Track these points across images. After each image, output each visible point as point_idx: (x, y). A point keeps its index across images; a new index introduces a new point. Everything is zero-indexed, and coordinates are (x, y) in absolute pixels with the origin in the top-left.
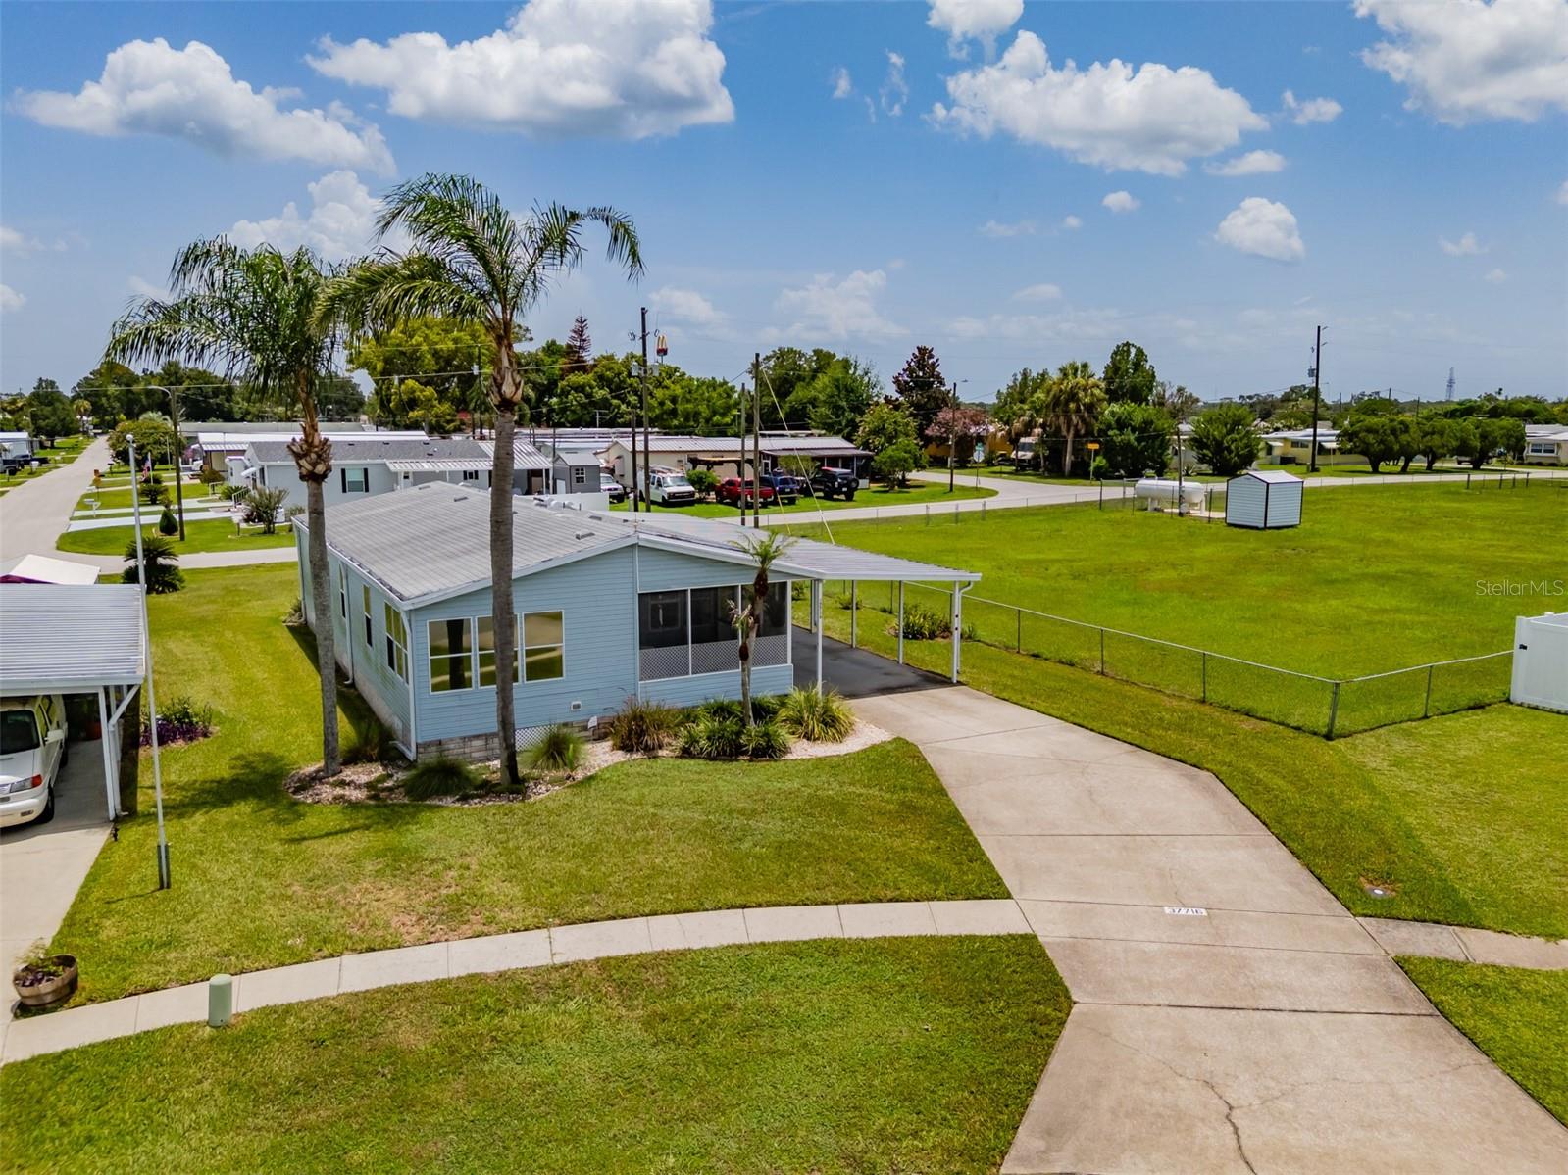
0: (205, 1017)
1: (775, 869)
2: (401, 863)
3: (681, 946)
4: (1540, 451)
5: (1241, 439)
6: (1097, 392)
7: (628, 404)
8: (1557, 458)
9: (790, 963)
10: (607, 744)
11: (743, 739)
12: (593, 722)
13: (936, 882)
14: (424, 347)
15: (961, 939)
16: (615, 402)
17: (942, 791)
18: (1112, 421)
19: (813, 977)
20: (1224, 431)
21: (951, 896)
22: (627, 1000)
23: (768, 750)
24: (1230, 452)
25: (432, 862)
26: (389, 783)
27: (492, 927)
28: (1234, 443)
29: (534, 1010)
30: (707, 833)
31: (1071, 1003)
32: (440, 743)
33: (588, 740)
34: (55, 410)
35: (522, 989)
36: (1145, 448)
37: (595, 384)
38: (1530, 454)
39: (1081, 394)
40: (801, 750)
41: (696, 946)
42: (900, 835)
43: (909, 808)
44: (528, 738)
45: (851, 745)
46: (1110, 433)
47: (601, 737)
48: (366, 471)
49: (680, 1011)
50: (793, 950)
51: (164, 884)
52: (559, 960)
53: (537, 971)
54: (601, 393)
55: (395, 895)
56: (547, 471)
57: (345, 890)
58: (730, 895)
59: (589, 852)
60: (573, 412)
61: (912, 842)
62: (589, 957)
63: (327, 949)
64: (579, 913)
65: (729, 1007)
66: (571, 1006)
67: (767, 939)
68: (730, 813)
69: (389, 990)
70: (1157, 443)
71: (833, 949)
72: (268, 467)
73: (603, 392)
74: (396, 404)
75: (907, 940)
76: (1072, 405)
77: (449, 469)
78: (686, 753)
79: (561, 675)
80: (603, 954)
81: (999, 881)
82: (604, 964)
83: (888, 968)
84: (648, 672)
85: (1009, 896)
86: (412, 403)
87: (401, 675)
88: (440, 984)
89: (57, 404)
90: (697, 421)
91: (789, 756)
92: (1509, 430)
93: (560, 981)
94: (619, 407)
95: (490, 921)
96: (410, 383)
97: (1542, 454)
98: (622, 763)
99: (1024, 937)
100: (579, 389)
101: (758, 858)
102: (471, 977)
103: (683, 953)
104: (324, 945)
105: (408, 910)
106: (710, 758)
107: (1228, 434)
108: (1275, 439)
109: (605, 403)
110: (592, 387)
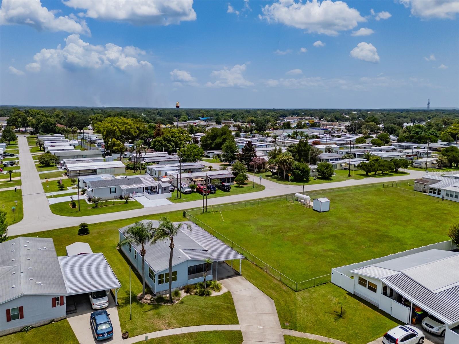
0: (145, 340)
1: (209, 319)
2: (160, 316)
3: (197, 331)
4: (417, 164)
5: (329, 171)
6: (291, 160)
7: (172, 145)
8: (422, 166)
9: (211, 334)
10: (183, 291)
11: (204, 293)
12: (181, 287)
13: (230, 322)
14: (117, 130)
15: (232, 331)
16: (168, 145)
17: (233, 304)
18: (295, 167)
19: (213, 336)
20: (324, 169)
21: (231, 324)
22: (192, 338)
23: (208, 294)
24: (326, 174)
25: (164, 316)
26: (153, 299)
27: (174, 327)
28: (327, 171)
29: (181, 340)
30: (199, 312)
31: (243, 340)
32: (159, 292)
33: (180, 290)
34: (10, 134)
35: (179, 337)
36: (303, 175)
37: (163, 140)
38: (415, 164)
39: (287, 161)
40: (214, 294)
41: (199, 331)
42: (226, 313)
43: (228, 307)
44: (173, 290)
45: (221, 293)
46: (294, 171)
47: (182, 289)
48: (115, 188)
49: (198, 340)
50: (211, 332)
51: (131, 319)
52: (183, 333)
53: (180, 334)
54: (164, 143)
55: (160, 322)
56: (157, 186)
57: (153, 321)
58: (203, 323)
59: (184, 315)
60: (157, 147)
61: (228, 314)
62: (187, 332)
63: (155, 330)
64: (184, 326)
65: (203, 340)
66: (185, 339)
67: (208, 330)
68: (203, 308)
69: (164, 337)
70: (306, 173)
71: (216, 332)
72: (94, 189)
73: (165, 142)
74: (110, 144)
75: (225, 331)
76: (285, 163)
77: (134, 187)
78: (196, 294)
79: (176, 280)
80: (188, 332)
81: (238, 322)
82: (189, 334)
83: (222, 335)
84: (190, 278)
85: (239, 324)
86: (114, 145)
87: (152, 280)
88: (170, 336)
89: (11, 133)
90: (191, 157)
91: (211, 295)
92: (403, 163)
93: (183, 336)
94: (169, 146)
95: (173, 326)
96: (114, 139)
97: (418, 165)
98: (186, 296)
99: (239, 331)
100: (159, 141)
101: (207, 316)
102: (173, 335)
103: (198, 332)
104: (154, 330)
105: (163, 324)
106: (199, 295)
107: (325, 169)
108: (343, 163)
109: (165, 145)
110: (162, 141)
